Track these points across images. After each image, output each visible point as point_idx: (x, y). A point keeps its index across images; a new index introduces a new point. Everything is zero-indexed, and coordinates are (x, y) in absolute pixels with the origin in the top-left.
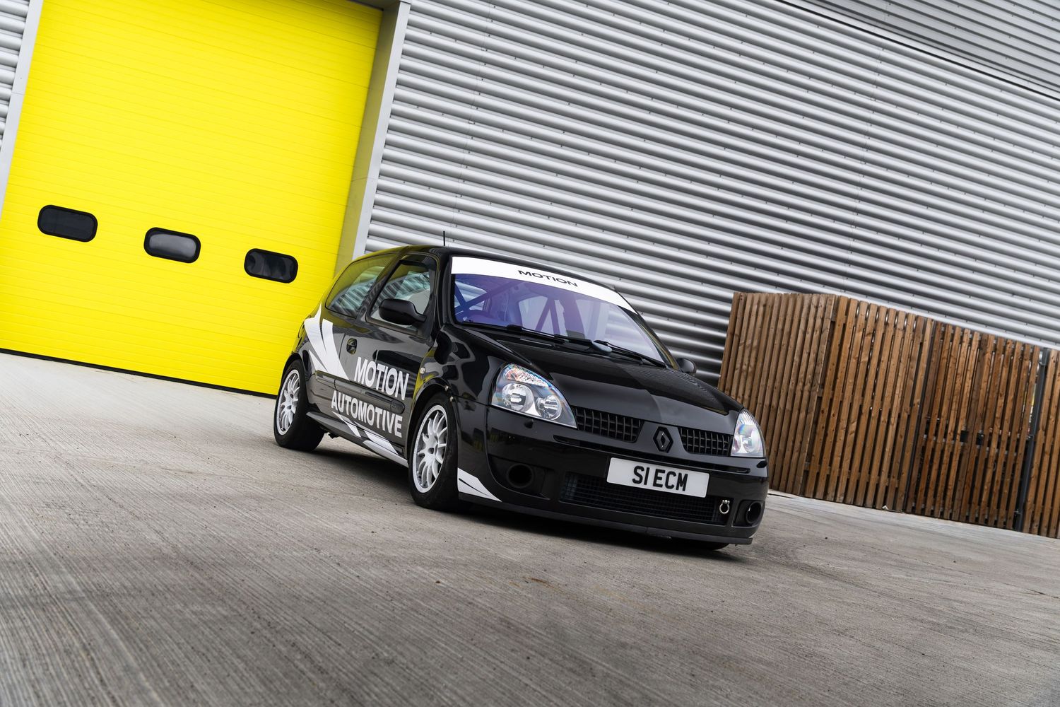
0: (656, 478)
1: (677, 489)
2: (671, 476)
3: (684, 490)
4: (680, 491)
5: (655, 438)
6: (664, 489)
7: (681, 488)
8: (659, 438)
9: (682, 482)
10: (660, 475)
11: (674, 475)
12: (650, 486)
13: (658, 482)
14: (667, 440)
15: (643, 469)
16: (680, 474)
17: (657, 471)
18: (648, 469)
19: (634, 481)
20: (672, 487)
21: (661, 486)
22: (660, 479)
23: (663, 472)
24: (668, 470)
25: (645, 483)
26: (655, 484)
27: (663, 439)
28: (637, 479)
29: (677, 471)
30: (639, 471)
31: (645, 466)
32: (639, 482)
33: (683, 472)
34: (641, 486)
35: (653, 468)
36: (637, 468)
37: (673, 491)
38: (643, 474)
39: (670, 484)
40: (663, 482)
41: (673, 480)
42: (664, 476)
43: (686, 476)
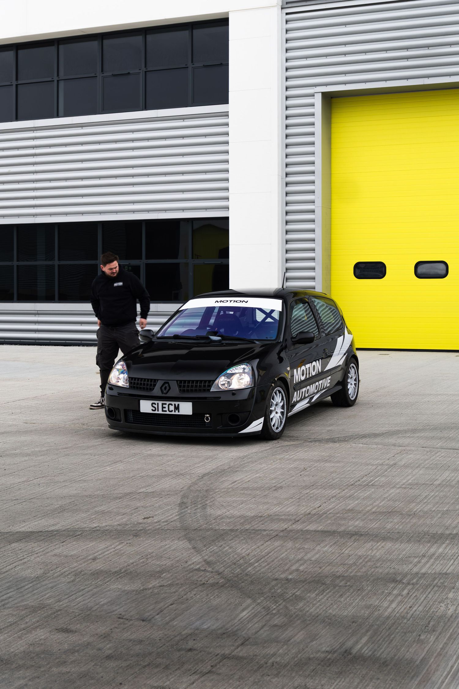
0: (163, 408)
1: (175, 412)
2: (170, 406)
3: (179, 412)
4: (177, 413)
5: (161, 388)
6: (168, 413)
7: (177, 411)
8: (163, 388)
9: (177, 408)
10: (164, 406)
11: (172, 405)
12: (160, 412)
13: (164, 409)
14: (168, 388)
15: (155, 404)
16: (175, 405)
17: (163, 404)
18: (158, 404)
19: (152, 410)
20: (172, 411)
21: (166, 411)
22: (165, 408)
23: (166, 404)
24: (168, 403)
25: (158, 411)
26: (163, 411)
27: (165, 388)
28: (154, 409)
29: (173, 403)
30: (154, 405)
31: (156, 402)
32: (155, 410)
33: (177, 403)
34: (156, 412)
35: (160, 403)
36: (152, 404)
37: (173, 413)
38: (156, 406)
39: (170, 410)
40: (167, 409)
41: (172, 408)
42: (166, 406)
43: (178, 405)
